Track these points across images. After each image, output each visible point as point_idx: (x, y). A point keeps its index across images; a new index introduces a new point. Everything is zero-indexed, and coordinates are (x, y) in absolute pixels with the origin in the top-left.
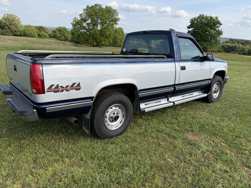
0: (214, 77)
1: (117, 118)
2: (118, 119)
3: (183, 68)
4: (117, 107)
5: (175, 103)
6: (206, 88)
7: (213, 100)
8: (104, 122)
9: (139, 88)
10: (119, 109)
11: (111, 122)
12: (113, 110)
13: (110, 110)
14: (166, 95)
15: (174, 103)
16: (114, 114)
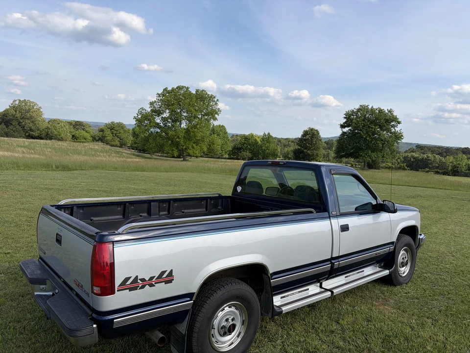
0: (398, 238)
1: (232, 328)
2: (234, 330)
3: (345, 228)
4: (233, 307)
5: (335, 291)
6: (387, 260)
7: (401, 280)
8: (210, 336)
9: (271, 271)
10: (235, 311)
11: (221, 336)
12: (226, 313)
13: (220, 314)
14: (317, 278)
15: (332, 293)
16: (227, 320)
